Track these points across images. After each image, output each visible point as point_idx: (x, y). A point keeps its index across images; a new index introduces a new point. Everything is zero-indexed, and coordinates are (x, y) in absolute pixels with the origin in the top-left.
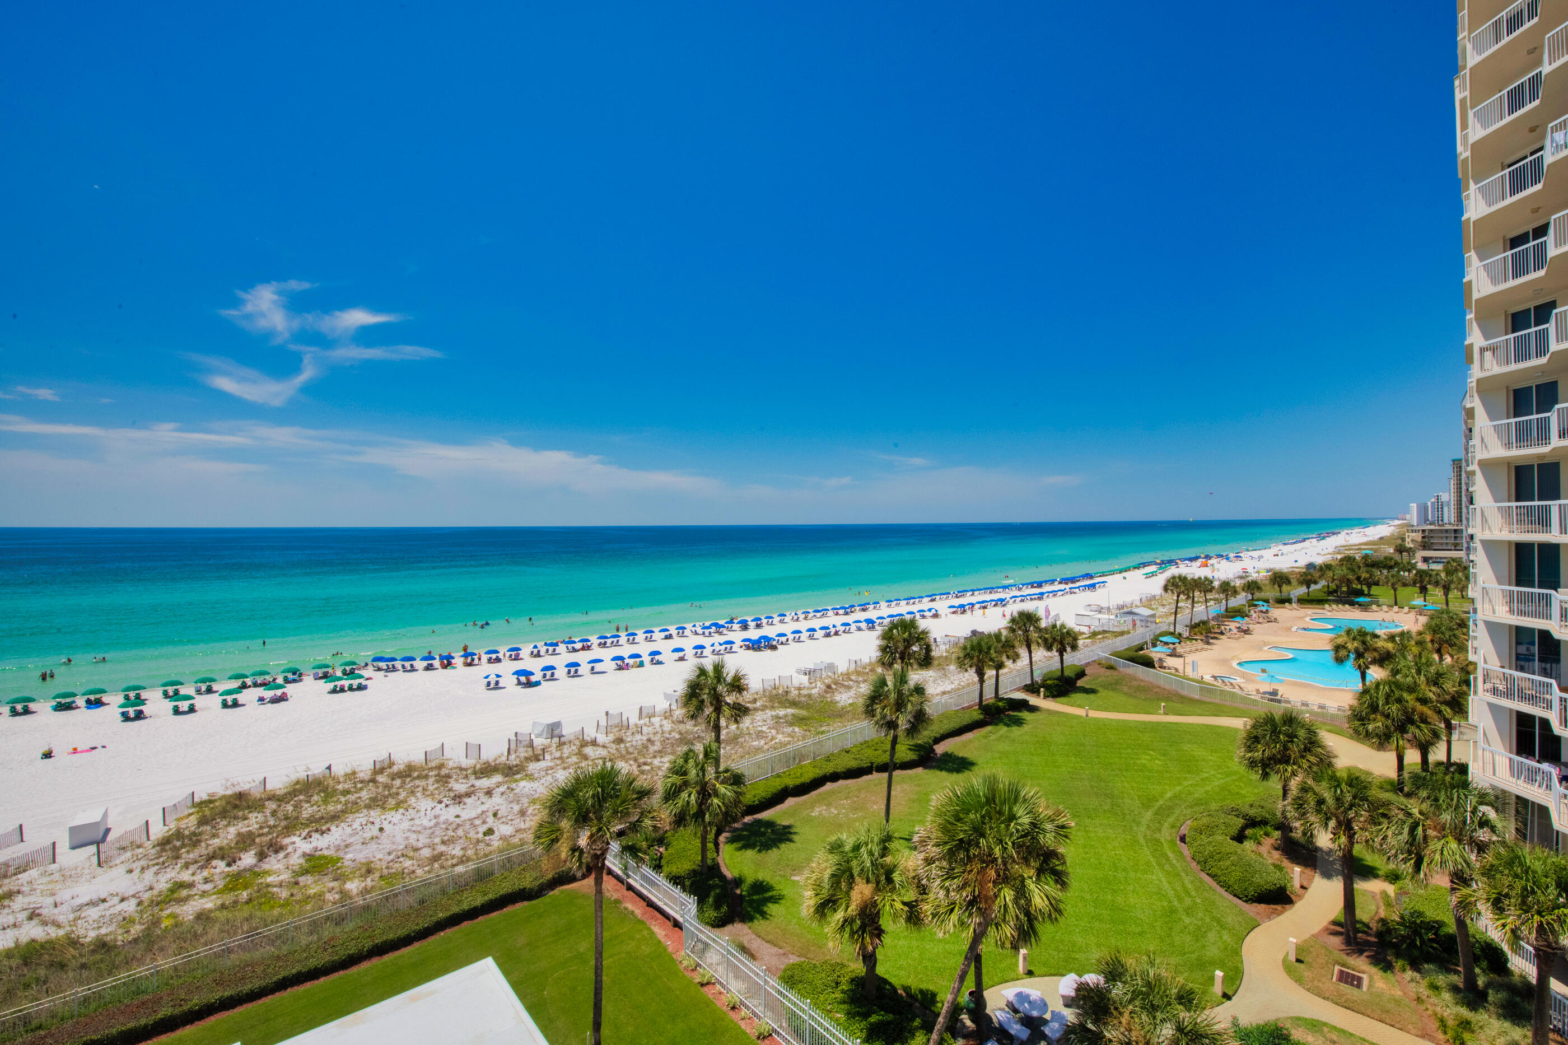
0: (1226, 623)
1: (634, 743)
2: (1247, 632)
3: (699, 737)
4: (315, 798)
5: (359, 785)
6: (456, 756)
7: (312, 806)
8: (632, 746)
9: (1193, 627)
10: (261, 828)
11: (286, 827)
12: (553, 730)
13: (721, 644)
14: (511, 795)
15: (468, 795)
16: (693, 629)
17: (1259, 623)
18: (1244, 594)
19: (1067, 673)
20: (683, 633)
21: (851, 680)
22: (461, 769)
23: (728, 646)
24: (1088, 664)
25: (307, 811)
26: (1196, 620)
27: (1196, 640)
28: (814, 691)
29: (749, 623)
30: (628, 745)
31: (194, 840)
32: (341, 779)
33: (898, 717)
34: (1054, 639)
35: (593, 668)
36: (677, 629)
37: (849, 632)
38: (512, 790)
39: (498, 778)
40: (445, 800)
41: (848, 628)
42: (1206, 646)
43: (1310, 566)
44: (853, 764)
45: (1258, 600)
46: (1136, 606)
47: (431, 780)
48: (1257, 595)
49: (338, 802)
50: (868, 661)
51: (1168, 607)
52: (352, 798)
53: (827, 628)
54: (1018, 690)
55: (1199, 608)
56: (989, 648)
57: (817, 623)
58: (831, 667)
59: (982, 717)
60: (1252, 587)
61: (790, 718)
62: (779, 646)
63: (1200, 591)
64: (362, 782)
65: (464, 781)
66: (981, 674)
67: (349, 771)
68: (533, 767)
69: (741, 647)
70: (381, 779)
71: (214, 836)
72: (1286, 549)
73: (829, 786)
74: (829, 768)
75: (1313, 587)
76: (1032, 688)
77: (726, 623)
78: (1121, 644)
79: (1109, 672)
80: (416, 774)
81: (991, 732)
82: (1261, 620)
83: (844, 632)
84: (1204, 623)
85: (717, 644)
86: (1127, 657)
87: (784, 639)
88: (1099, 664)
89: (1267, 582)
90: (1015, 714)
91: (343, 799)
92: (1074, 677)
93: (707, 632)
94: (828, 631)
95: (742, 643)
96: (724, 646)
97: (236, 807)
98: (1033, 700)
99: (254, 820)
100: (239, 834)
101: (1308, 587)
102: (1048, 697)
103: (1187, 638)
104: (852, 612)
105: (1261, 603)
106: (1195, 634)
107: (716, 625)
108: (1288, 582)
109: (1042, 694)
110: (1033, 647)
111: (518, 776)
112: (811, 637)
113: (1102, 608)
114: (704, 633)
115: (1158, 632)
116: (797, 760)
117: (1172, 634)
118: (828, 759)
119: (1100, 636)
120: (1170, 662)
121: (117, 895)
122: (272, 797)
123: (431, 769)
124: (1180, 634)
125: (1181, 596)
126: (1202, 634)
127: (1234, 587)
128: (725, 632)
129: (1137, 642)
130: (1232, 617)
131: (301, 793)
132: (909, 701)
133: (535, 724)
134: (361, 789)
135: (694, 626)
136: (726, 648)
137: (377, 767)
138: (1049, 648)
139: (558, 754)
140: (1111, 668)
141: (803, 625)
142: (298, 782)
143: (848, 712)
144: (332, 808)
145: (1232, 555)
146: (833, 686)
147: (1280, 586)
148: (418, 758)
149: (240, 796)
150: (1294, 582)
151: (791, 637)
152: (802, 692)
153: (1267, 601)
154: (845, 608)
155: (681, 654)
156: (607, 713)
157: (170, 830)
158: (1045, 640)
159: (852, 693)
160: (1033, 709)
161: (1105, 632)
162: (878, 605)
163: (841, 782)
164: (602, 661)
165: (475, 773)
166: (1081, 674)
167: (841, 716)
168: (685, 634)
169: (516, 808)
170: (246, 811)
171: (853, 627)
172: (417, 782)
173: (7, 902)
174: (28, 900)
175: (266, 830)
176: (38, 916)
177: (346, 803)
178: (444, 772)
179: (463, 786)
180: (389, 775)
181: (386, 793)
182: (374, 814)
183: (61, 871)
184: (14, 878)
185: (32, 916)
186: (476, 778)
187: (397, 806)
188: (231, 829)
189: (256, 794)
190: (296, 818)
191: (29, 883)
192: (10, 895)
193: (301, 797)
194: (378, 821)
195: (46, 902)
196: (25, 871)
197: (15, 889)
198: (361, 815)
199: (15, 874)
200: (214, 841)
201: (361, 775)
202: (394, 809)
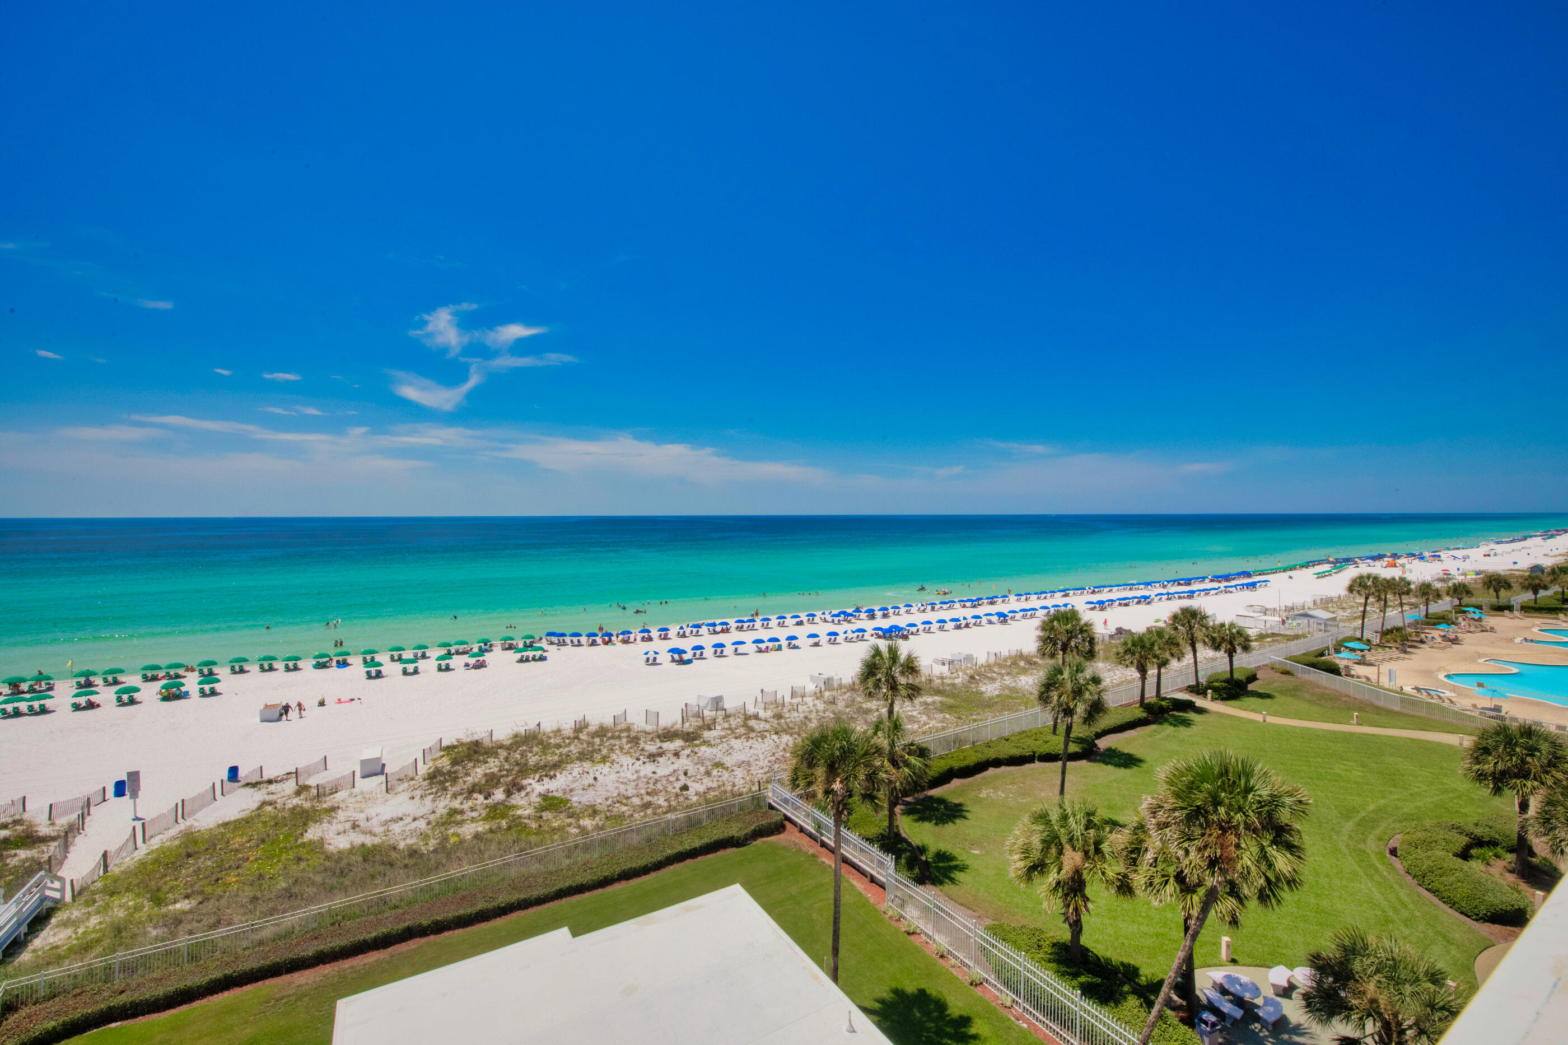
0: (1427, 631)
1: (793, 720)
2: (1455, 641)
3: (852, 718)
4: (535, 749)
5: (567, 741)
6: (638, 722)
7: (534, 755)
8: (792, 722)
9: (1385, 633)
10: (500, 771)
11: (520, 771)
12: (717, 702)
13: (853, 632)
14: (696, 758)
15: (660, 755)
16: (823, 617)
17: (1470, 632)
18: (1448, 599)
19: (1237, 676)
20: (813, 620)
21: (994, 672)
22: (647, 733)
23: (860, 634)
24: (1258, 668)
25: (532, 760)
26: (1388, 626)
27: (1390, 648)
28: (957, 681)
29: (876, 612)
30: (788, 720)
31: (453, 777)
32: (552, 735)
33: (1076, 705)
34: (1223, 638)
35: (736, 650)
36: (808, 615)
37: (980, 625)
38: (696, 753)
39: (678, 743)
40: (642, 757)
41: (978, 620)
42: (1403, 655)
43: (1537, 569)
44: (1016, 752)
45: (1466, 606)
46: (1309, 608)
47: (624, 740)
48: (1466, 600)
49: (554, 753)
50: (1007, 654)
51: (1349, 611)
52: (564, 751)
53: (958, 620)
54: (1181, 690)
55: (1392, 613)
56: (1153, 644)
57: (947, 615)
58: (969, 658)
59: (1145, 715)
60: (1460, 590)
61: (939, 705)
62: (910, 636)
63: (1395, 593)
64: (569, 738)
65: (652, 743)
66: (1143, 670)
67: (555, 728)
68: (707, 734)
69: (872, 635)
70: (583, 736)
71: (467, 774)
72: (1500, 548)
73: (991, 771)
74: (991, 754)
75: (1542, 593)
76: (1198, 689)
77: (854, 611)
78: (1297, 648)
79: (1285, 678)
80: (610, 734)
81: (1156, 731)
82: (1472, 629)
83: (975, 624)
84: (1398, 629)
85: (849, 632)
86: (1307, 662)
87: (914, 629)
88: (1272, 668)
89: (1480, 586)
90: (1181, 714)
91: (557, 752)
92: (1244, 680)
93: (836, 619)
94: (958, 623)
95: (873, 632)
96: (857, 634)
97: (476, 752)
98: (1199, 702)
99: (492, 765)
100: (486, 775)
101: (1536, 593)
102: (1216, 699)
103: (1378, 645)
104: (980, 605)
105: (1471, 609)
106: (1388, 642)
107: (844, 613)
108: (1508, 586)
109: (1209, 696)
110: (1199, 646)
111: (697, 742)
112: (941, 629)
113: (1266, 609)
114: (833, 621)
115: (1341, 637)
116: (957, 745)
117: (1359, 639)
118: (988, 745)
119: (1268, 640)
120: (1359, 670)
121: (409, 815)
122: (501, 746)
123: (621, 731)
124: (1369, 641)
125: (1371, 600)
126: (1396, 641)
127: (1437, 590)
128: (853, 620)
129: (1316, 647)
130: (1435, 624)
131: (523, 744)
132: (1087, 689)
133: (699, 696)
134: (569, 744)
135: (824, 613)
136: (858, 636)
137: (577, 726)
138: (1217, 648)
139: (726, 725)
140: (1287, 673)
141: (933, 616)
142: (516, 736)
143: (997, 703)
144: (551, 758)
145: (1426, 554)
146: (977, 677)
147: (1497, 591)
148: (608, 721)
149: (477, 743)
150: (1516, 586)
151: (921, 627)
152: (945, 681)
153: (1480, 607)
154: (972, 601)
155: (816, 640)
156: (762, 691)
157: (429, 769)
158: (1213, 639)
159: (997, 684)
160: (1200, 711)
161: (1273, 635)
162: (1007, 599)
163: (1003, 768)
164: (744, 643)
165: (659, 737)
166: (1253, 678)
167: (989, 707)
168: (815, 621)
169: (702, 769)
170: (485, 756)
171: (984, 620)
172: (612, 741)
173: (333, 814)
174: (348, 813)
175: (505, 772)
176: (358, 826)
177: (561, 755)
178: (633, 734)
179: (652, 747)
180: (588, 734)
181: (590, 749)
182: (587, 765)
183: (362, 793)
184: (332, 796)
185: (355, 826)
186: (662, 741)
187: (604, 759)
188: (478, 770)
189: (487, 742)
190: (526, 764)
191: (343, 801)
192: (334, 809)
193: (524, 748)
194: (591, 771)
195: (361, 817)
196: (336, 792)
197: (336, 805)
198: (577, 766)
199: (331, 794)
200: (469, 778)
201: (565, 732)
202: (601, 762)
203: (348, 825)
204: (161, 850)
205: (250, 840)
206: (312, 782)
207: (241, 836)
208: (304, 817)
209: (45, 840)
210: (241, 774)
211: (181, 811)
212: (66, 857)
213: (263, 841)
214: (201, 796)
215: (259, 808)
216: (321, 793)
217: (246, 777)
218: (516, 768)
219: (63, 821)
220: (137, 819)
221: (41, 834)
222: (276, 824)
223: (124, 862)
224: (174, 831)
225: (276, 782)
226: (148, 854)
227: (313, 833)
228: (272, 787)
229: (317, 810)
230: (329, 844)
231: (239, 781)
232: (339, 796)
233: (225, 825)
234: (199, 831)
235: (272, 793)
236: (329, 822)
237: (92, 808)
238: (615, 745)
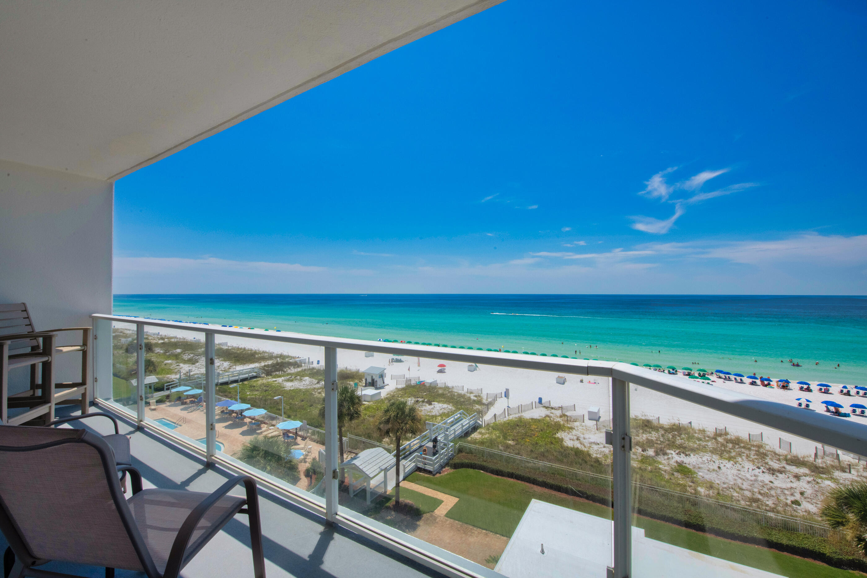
4: (683, 436)
5: (707, 438)
6: (772, 446)
7: (681, 439)
10: (657, 440)
11: (668, 445)
14: (817, 486)
15: (780, 472)
22: (775, 454)
25: (679, 441)
32: (697, 431)
38: (817, 483)
39: (804, 470)
40: (762, 468)
47: (753, 453)
49: (695, 442)
52: (703, 443)
64: (708, 437)
65: (778, 462)
67: (701, 428)
68: (838, 474)
70: (720, 439)
80: (742, 445)
91: (698, 442)
97: (646, 426)
99: (654, 435)
100: (647, 439)
111: (823, 475)
122: (662, 427)
123: (753, 446)
131: (676, 431)
134: (708, 441)
137: (718, 432)
139: (861, 474)
142: (674, 425)
144: (692, 445)
148: (744, 437)
149: (648, 421)
165: (786, 460)
169: (821, 497)
170: (651, 430)
172: (743, 450)
173: (571, 431)
174: (577, 432)
175: (659, 442)
176: (579, 440)
177: (699, 445)
178: (762, 450)
179: (777, 465)
180: (725, 439)
181: (723, 449)
182: (715, 457)
183: (586, 426)
184: (573, 423)
185: (578, 439)
186: (787, 464)
187: (730, 459)
188: (644, 436)
189: (655, 423)
190: (673, 442)
191: (577, 426)
192: (572, 428)
193: (676, 433)
194: (717, 462)
195: (582, 436)
196: (576, 422)
197: (573, 427)
198: (708, 455)
199: (573, 422)
200: (638, 438)
201: (708, 433)
202: (727, 459)
203: (575, 438)
204: (511, 421)
205: (537, 428)
206: (568, 414)
207: (535, 425)
208: (558, 427)
209: (484, 404)
210: (543, 401)
211: (521, 408)
212: (487, 412)
213: (542, 430)
214: (527, 405)
215: (545, 417)
216: (568, 419)
217: (544, 403)
218: (667, 442)
219: (489, 400)
220: (508, 407)
221: (483, 402)
222: (548, 426)
223: (501, 420)
224: (517, 416)
225: (555, 409)
226: (507, 420)
227: (559, 435)
228: (553, 411)
229: (565, 426)
230: (565, 442)
231: (542, 404)
232: (576, 424)
233: (532, 419)
234: (524, 418)
235: (552, 413)
236: (568, 433)
237: (498, 399)
238: (743, 453)
